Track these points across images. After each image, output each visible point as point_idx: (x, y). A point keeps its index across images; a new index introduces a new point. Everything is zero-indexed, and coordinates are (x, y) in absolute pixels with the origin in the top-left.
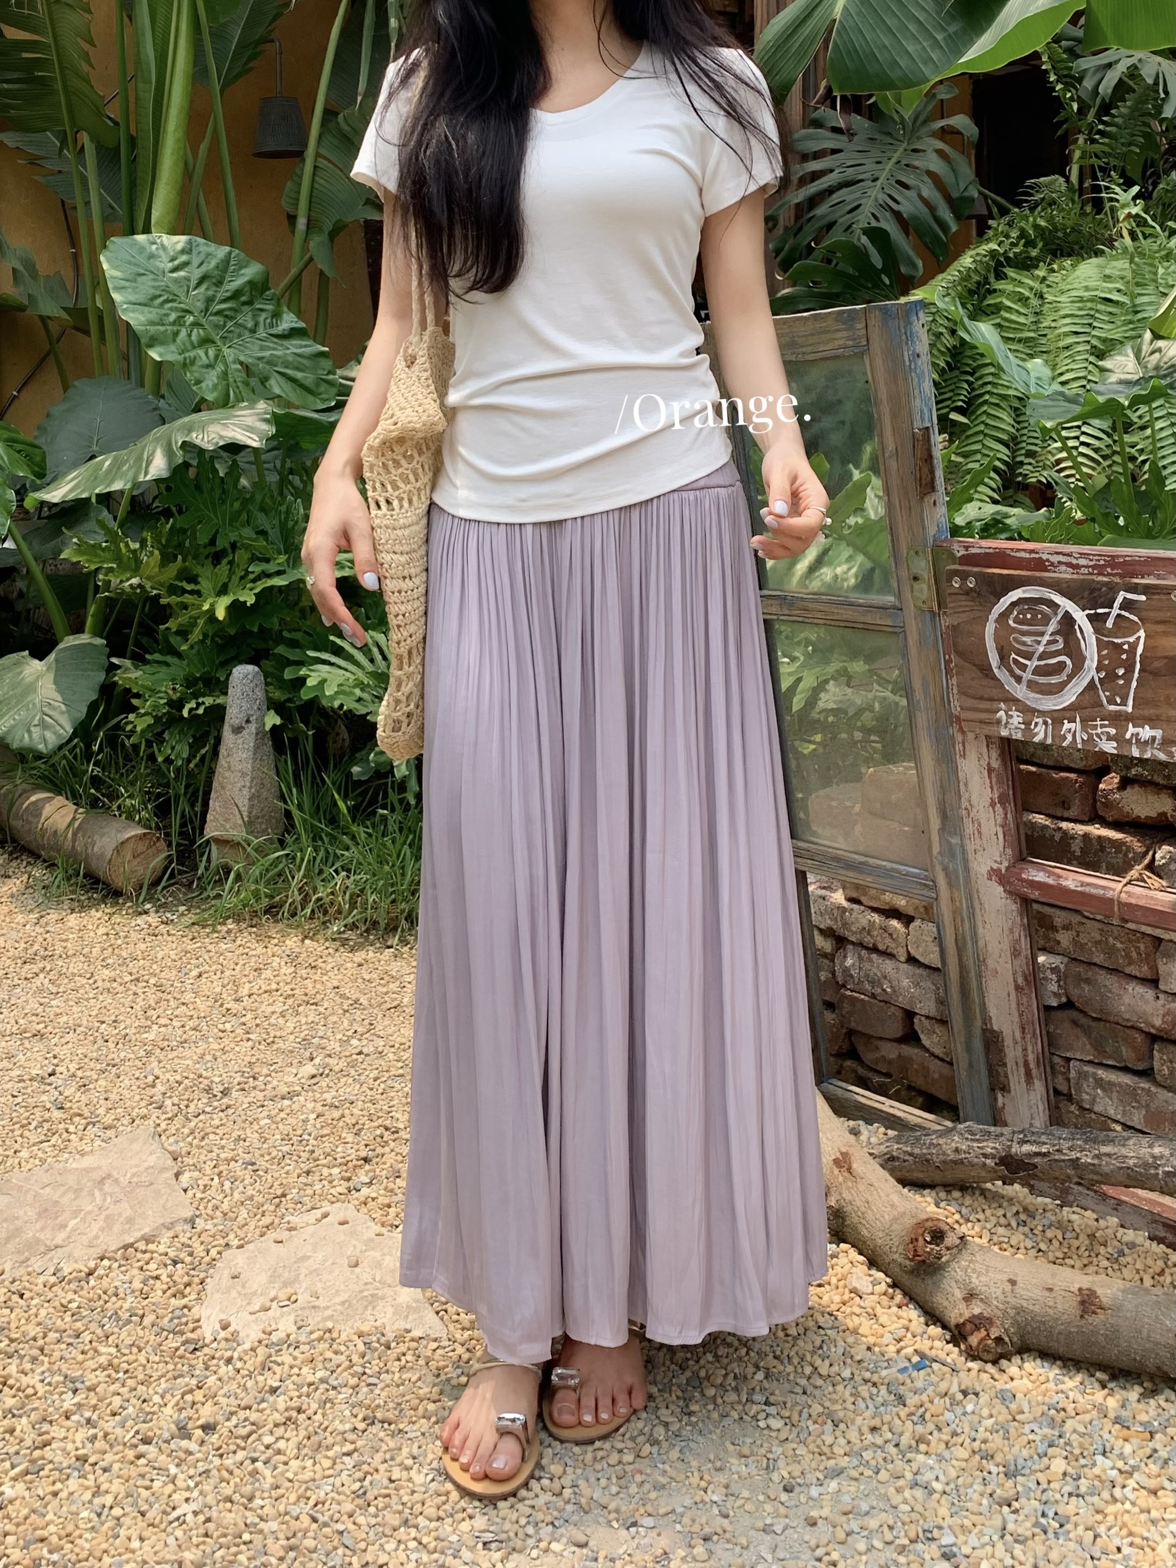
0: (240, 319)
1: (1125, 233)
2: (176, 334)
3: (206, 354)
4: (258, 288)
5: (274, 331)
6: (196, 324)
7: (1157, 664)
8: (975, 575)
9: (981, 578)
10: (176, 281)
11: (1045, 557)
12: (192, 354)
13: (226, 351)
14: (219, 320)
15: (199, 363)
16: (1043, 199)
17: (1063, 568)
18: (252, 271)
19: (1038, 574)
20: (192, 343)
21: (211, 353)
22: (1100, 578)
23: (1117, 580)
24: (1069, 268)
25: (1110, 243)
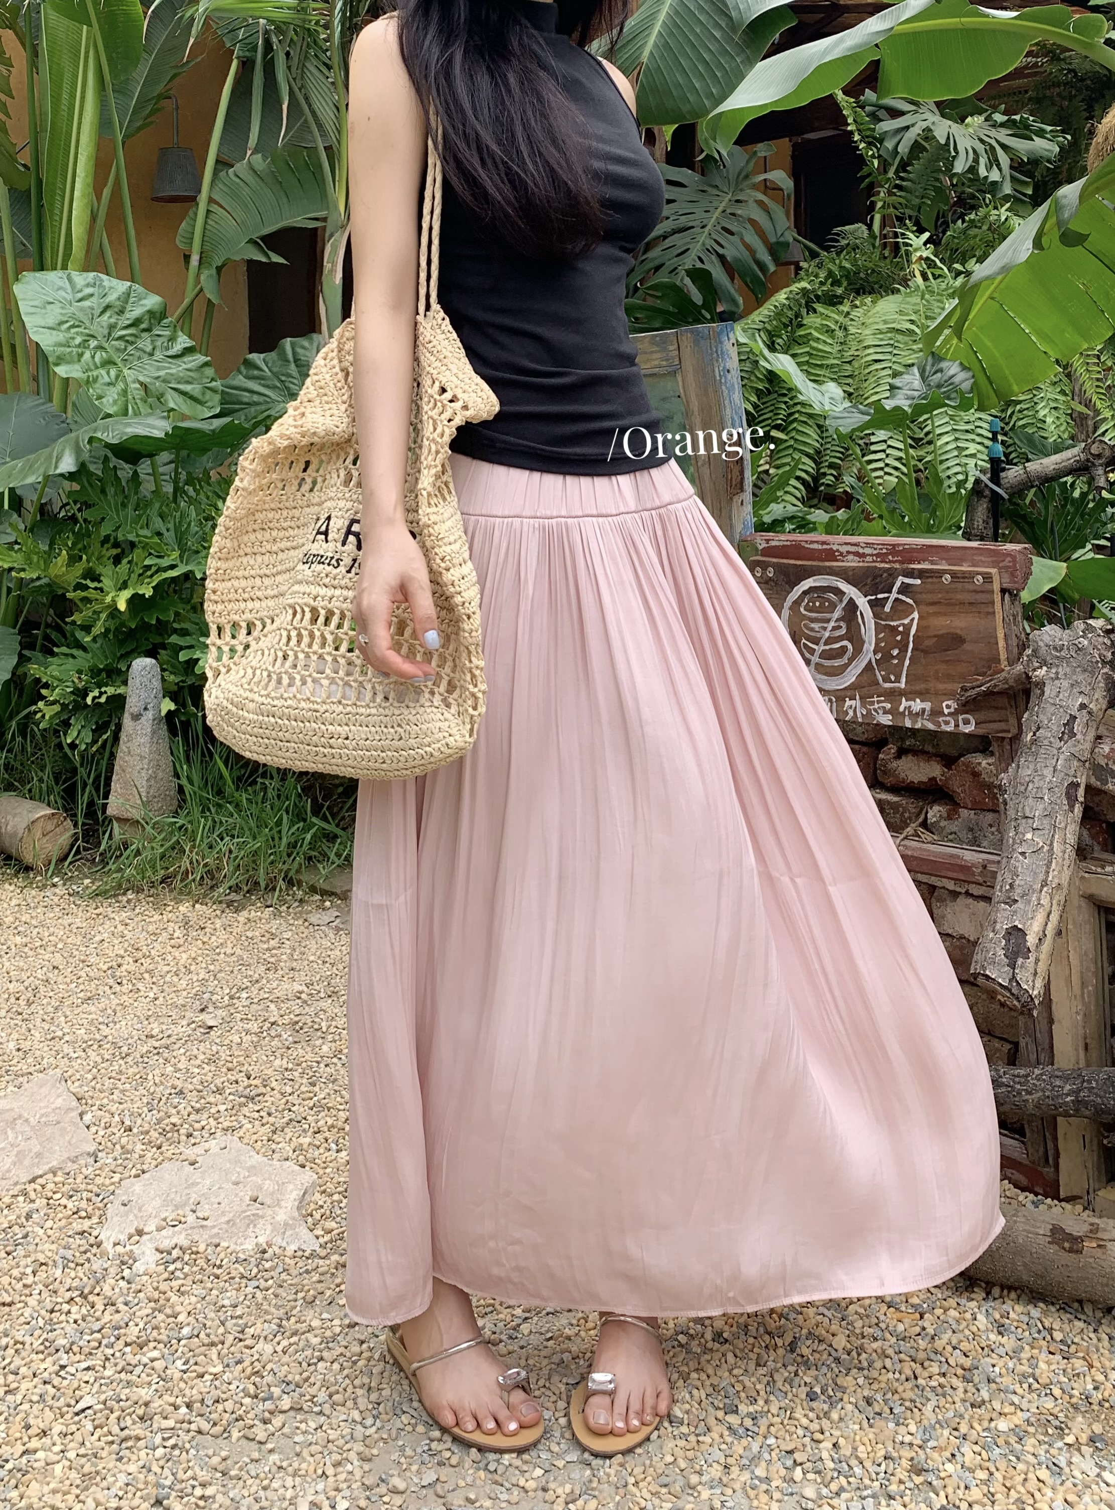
0: (140, 344)
1: (917, 273)
2: (81, 355)
3: (108, 373)
4: (156, 317)
5: (170, 353)
6: (100, 347)
7: (928, 643)
8: (774, 565)
9: (778, 567)
10: (82, 309)
11: (835, 547)
12: (95, 373)
13: (126, 372)
14: (121, 344)
15: (101, 381)
16: (848, 244)
17: (851, 557)
18: (152, 301)
19: (827, 564)
20: (95, 364)
21: (113, 373)
22: (882, 565)
23: (897, 566)
24: (869, 304)
25: (905, 282)
